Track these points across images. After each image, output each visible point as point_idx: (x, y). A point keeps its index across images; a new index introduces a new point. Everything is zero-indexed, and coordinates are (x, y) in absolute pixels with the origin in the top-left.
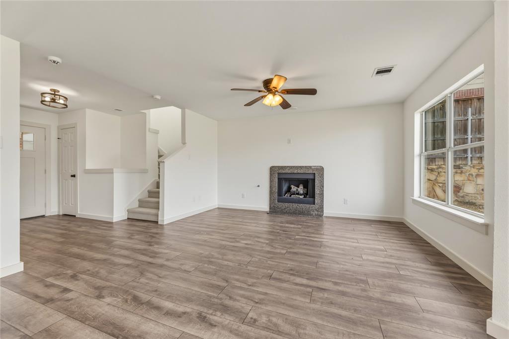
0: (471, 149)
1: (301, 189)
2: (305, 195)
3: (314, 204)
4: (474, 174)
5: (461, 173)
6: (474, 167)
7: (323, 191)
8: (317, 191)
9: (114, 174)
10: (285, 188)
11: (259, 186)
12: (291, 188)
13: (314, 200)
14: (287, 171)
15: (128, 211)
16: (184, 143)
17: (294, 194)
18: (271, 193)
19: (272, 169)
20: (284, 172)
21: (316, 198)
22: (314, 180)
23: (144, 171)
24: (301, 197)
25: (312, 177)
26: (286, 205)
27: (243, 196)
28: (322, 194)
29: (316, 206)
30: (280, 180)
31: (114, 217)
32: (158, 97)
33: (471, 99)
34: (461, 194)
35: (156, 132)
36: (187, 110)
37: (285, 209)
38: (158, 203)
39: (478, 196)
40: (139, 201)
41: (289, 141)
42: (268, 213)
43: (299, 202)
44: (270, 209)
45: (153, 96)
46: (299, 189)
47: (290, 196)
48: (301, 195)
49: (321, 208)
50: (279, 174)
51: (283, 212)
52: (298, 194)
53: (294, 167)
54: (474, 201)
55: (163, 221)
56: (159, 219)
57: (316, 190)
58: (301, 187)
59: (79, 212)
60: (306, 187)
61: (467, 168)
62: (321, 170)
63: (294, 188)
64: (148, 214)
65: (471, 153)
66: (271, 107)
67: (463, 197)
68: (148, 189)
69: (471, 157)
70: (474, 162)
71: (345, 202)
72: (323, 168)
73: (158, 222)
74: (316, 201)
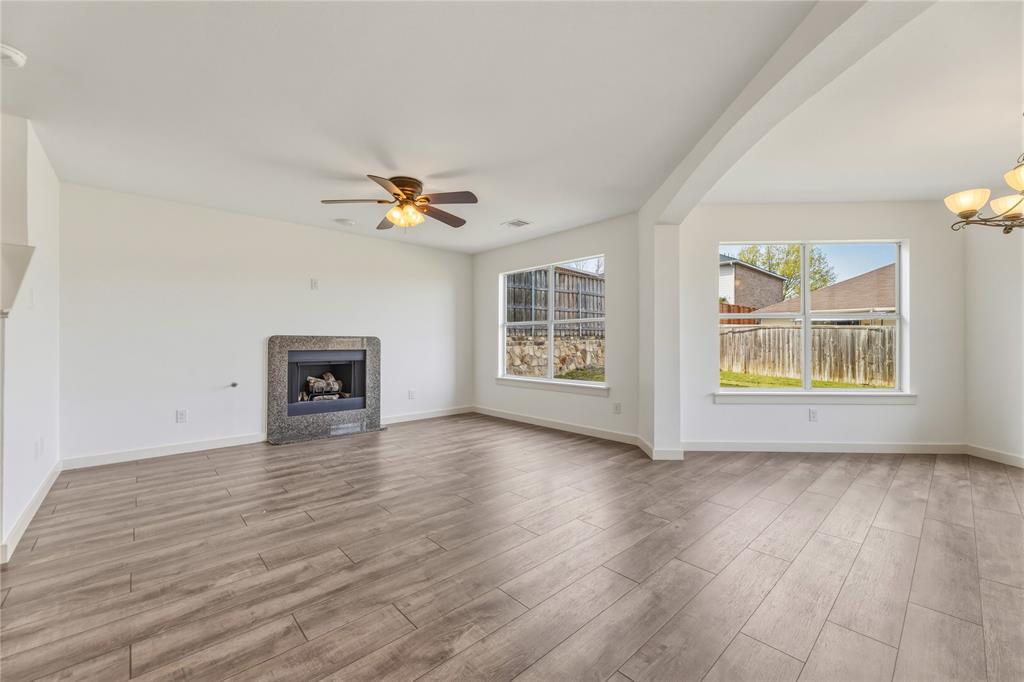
2: (344, 392)
3: (365, 407)
7: (379, 381)
8: (369, 383)
11: (234, 385)
13: (365, 399)
14: (310, 347)
17: (317, 394)
18: (271, 397)
19: (275, 344)
20: (304, 348)
21: (368, 394)
22: (363, 362)
24: (335, 397)
25: (359, 357)
26: (310, 418)
28: (377, 387)
29: (368, 410)
30: (293, 367)
37: (306, 427)
41: (313, 284)
42: (262, 446)
43: (336, 408)
44: (269, 435)
47: (311, 399)
48: (335, 394)
50: (291, 352)
52: (328, 393)
57: (368, 381)
62: (374, 342)
63: (315, 382)
71: (410, 396)
72: (377, 340)
74: (368, 402)
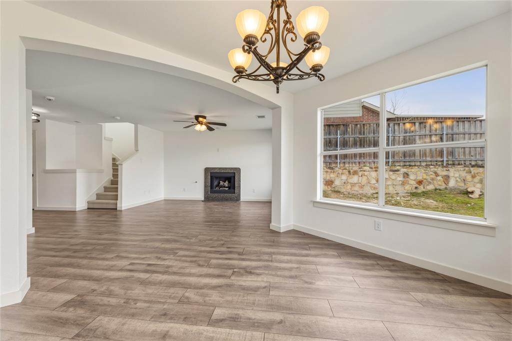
0: (340, 155)
1: (226, 184)
2: (229, 187)
3: (235, 193)
4: (340, 173)
5: (334, 172)
6: (340, 168)
7: (240, 184)
8: (236, 185)
9: (77, 173)
10: (216, 183)
11: (196, 182)
12: (220, 183)
14: (216, 171)
15: (88, 202)
16: (137, 151)
17: (222, 187)
18: (205, 187)
19: (207, 170)
20: (214, 172)
21: (236, 189)
22: (234, 177)
23: (100, 172)
24: (227, 189)
25: (233, 175)
26: (216, 195)
27: (184, 189)
28: (239, 186)
29: (236, 195)
30: (212, 178)
31: (77, 207)
32: (118, 118)
33: (340, 125)
34: (333, 186)
35: (111, 140)
36: (139, 126)
37: (215, 197)
38: (117, 195)
39: (342, 187)
40: (97, 195)
41: (218, 150)
42: (203, 201)
43: (225, 192)
44: (205, 198)
45: (114, 117)
46: (225, 184)
47: (220, 189)
48: (227, 187)
49: (239, 195)
50: (211, 173)
51: (213, 200)
52: (224, 187)
53: (221, 168)
54: (340, 190)
55: (121, 207)
56: (118, 206)
58: (227, 182)
59: (37, 206)
60: (229, 182)
61: (337, 169)
62: (238, 170)
63: (222, 183)
64: (107, 204)
65: (340, 160)
66: (200, 132)
67: (334, 188)
68: (105, 185)
69: (340, 162)
70: (341, 165)
71: (254, 191)
72: (239, 169)
73: (116, 209)
74: (236, 191)
